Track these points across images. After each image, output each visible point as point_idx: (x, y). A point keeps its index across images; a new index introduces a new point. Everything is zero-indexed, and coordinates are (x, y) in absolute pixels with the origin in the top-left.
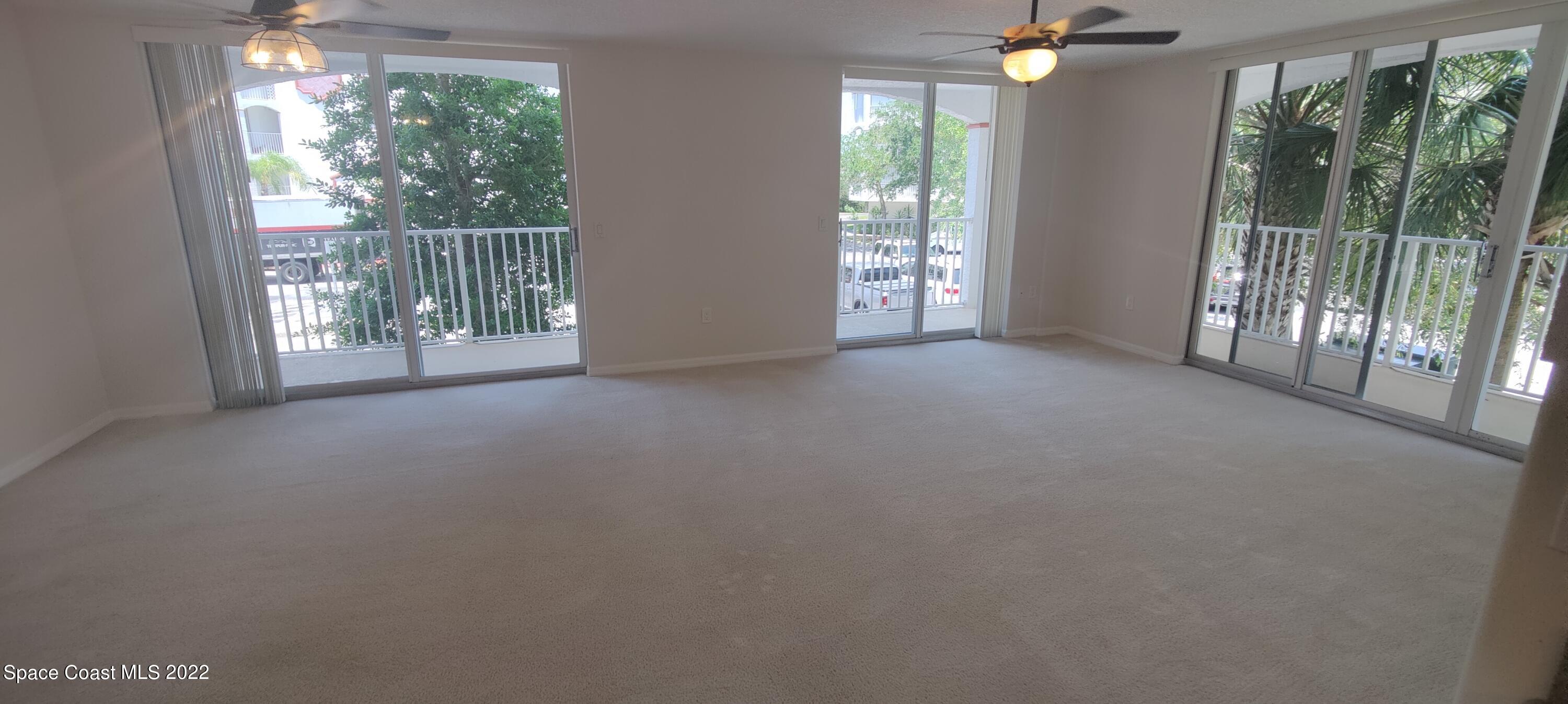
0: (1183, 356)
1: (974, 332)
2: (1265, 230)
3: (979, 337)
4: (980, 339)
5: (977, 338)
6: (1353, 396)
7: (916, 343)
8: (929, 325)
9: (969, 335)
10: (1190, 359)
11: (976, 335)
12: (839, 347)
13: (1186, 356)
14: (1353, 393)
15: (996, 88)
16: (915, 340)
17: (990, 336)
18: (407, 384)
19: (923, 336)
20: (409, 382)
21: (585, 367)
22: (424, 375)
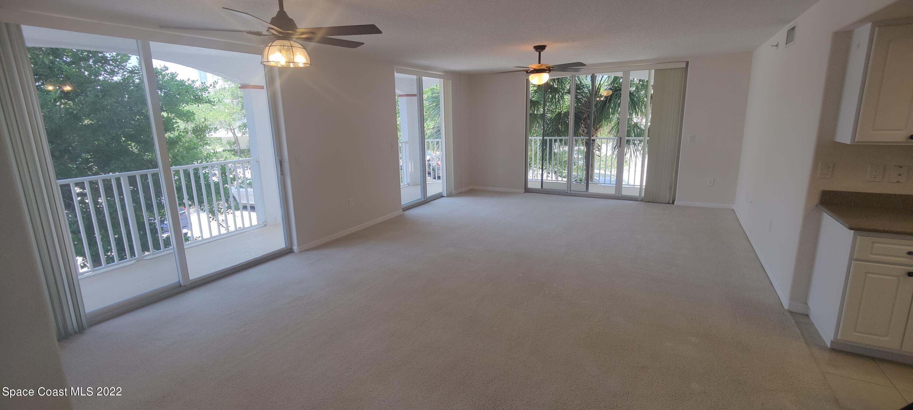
1: (442, 194)
2: (548, 138)
3: (446, 196)
4: (446, 197)
6: (585, 191)
9: (441, 196)
10: (527, 190)
11: (443, 196)
12: (403, 210)
13: (525, 189)
15: (442, 80)
16: (424, 202)
17: (450, 195)
18: (180, 288)
19: (427, 200)
20: (180, 286)
21: (291, 248)
22: (190, 279)
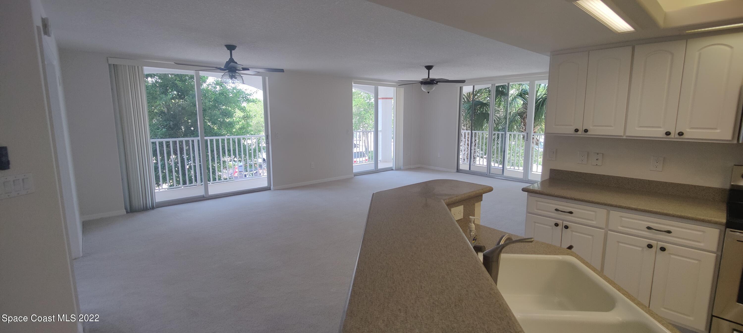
0: (456, 170)
3: (395, 169)
5: (394, 170)
6: (502, 175)
7: (377, 173)
8: (380, 166)
9: (391, 169)
10: (459, 171)
11: (393, 169)
12: (355, 175)
13: (457, 170)
14: (502, 174)
15: (395, 88)
16: (376, 172)
17: (398, 169)
18: (203, 198)
19: (378, 170)
20: (204, 197)
21: (270, 187)
22: (209, 194)
